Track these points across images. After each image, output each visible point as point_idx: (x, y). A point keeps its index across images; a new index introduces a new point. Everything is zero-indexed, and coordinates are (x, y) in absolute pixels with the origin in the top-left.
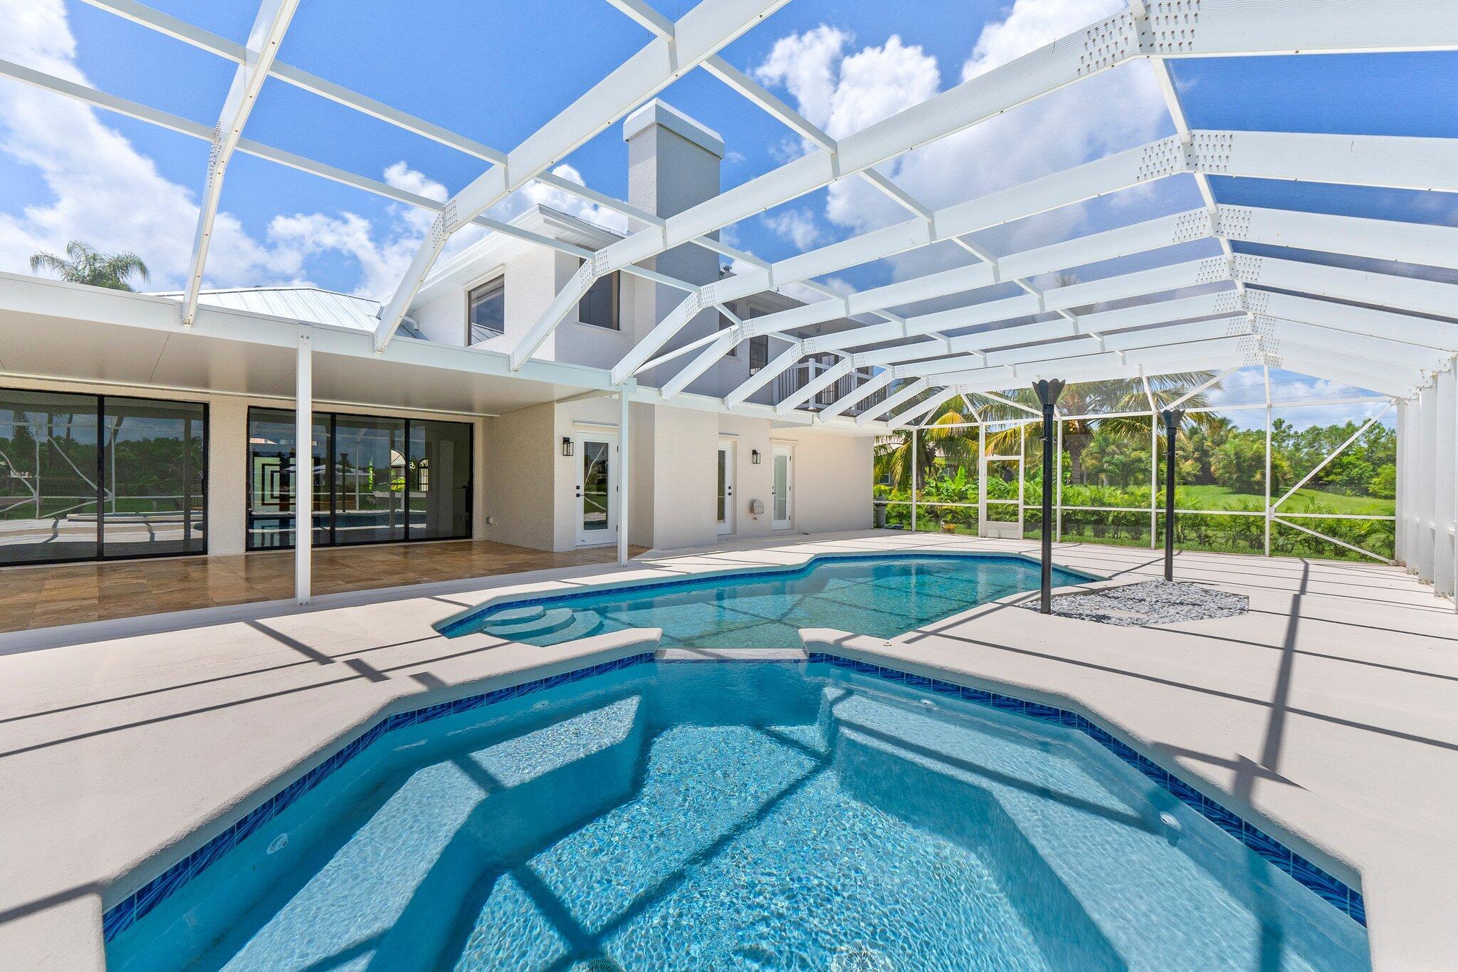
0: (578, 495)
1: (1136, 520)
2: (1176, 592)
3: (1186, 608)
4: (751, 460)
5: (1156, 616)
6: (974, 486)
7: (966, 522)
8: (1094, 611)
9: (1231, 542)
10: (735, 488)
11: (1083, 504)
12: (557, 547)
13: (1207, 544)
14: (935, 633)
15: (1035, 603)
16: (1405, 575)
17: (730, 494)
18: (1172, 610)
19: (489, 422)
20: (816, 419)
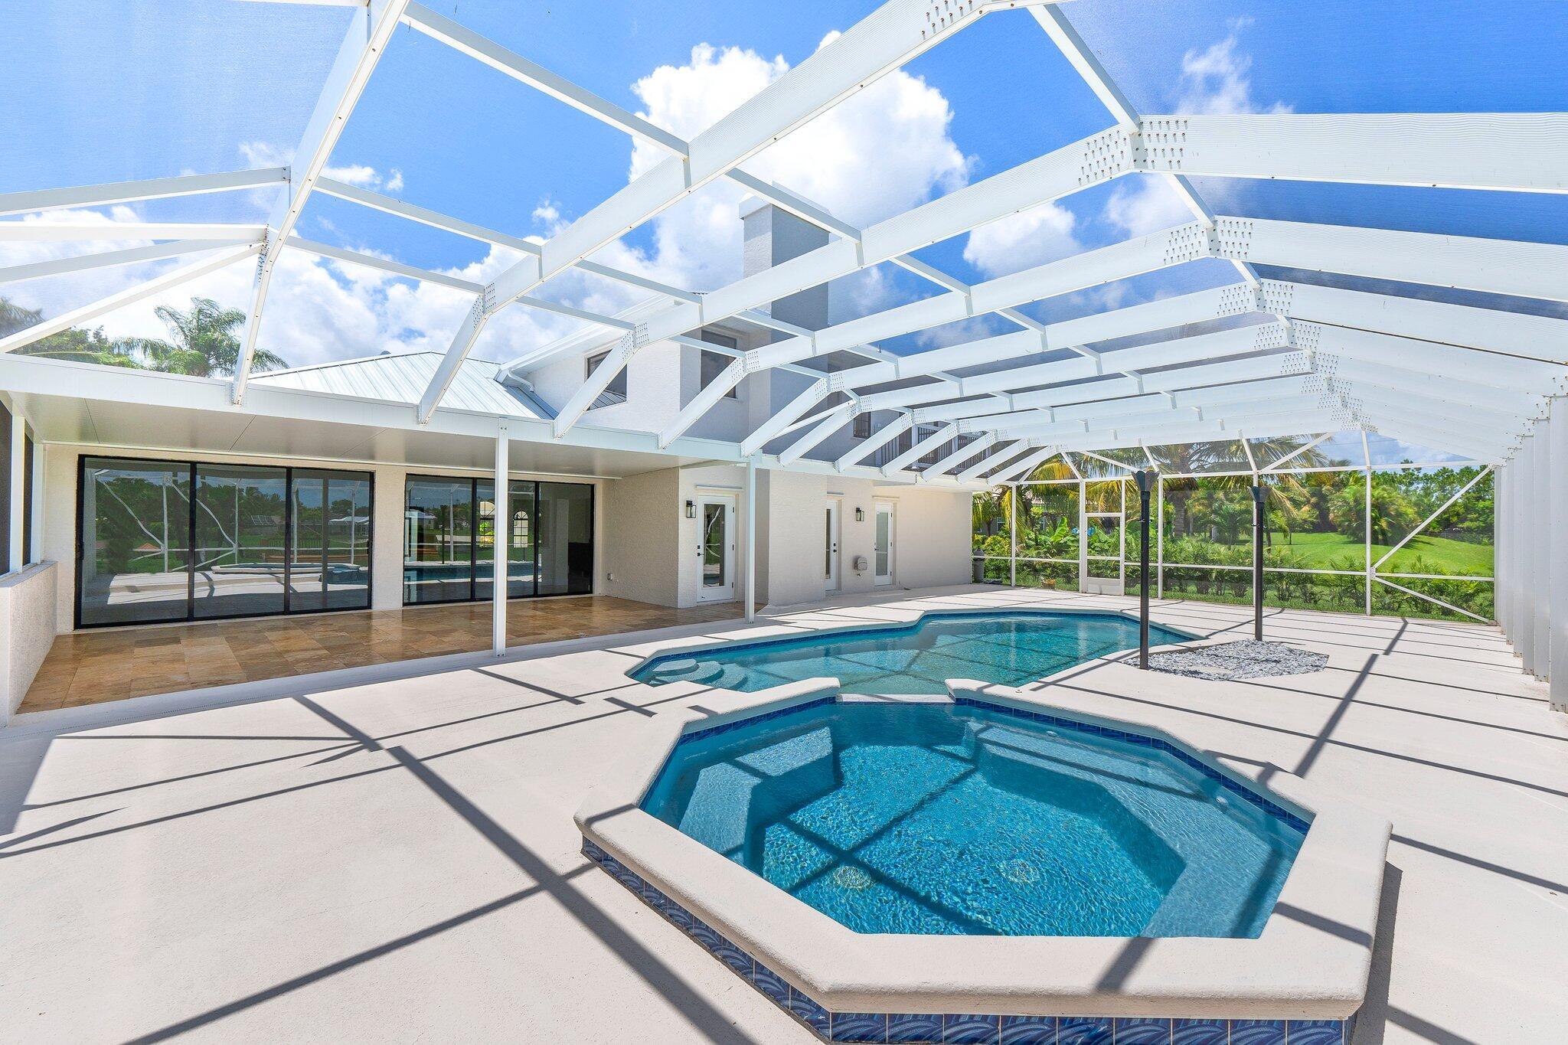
0: (699, 555)
1: (1240, 577)
2: (1264, 651)
3: (1269, 665)
4: (855, 517)
5: (1241, 672)
6: (1073, 539)
7: (1066, 577)
8: (1188, 667)
9: (1337, 598)
10: (840, 546)
11: (1185, 560)
12: (682, 603)
13: (1312, 601)
14: (1054, 683)
15: (1135, 660)
16: (1499, 635)
17: (835, 551)
18: (1257, 668)
19: (610, 484)
20: (919, 478)
